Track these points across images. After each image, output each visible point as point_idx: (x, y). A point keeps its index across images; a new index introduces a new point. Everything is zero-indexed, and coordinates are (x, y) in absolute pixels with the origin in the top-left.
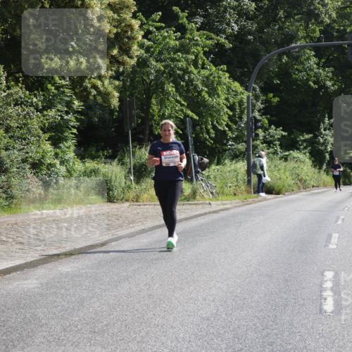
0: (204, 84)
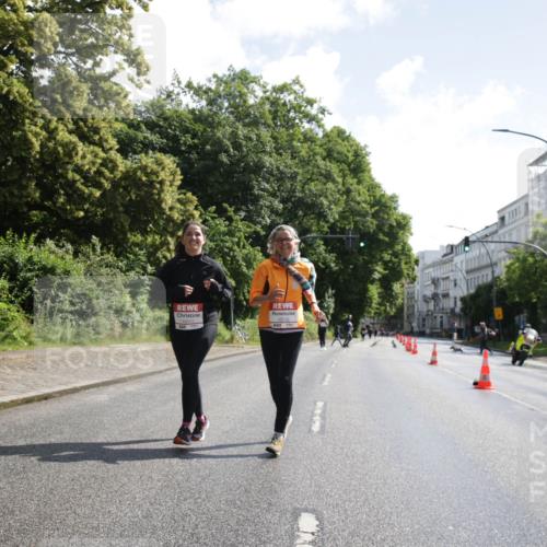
0: (244, 260)
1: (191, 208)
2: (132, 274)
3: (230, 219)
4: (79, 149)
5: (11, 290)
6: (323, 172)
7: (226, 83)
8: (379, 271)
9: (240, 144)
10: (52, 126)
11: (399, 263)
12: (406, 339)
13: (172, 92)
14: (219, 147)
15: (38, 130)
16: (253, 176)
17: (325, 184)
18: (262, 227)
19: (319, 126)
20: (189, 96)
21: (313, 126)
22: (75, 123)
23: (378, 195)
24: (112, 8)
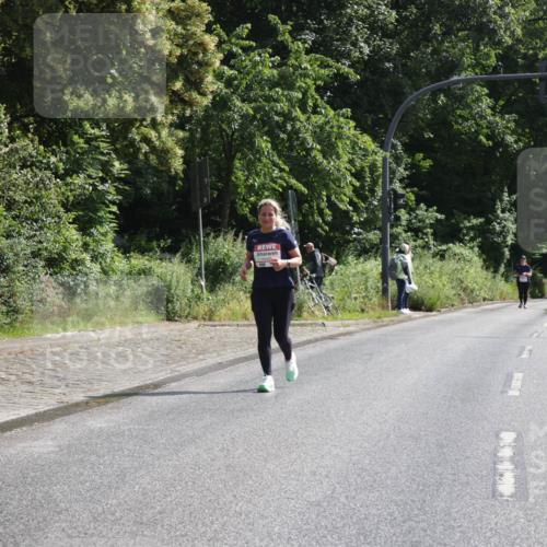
1: (198, 29)
2: (79, 180)
3: (282, 51)
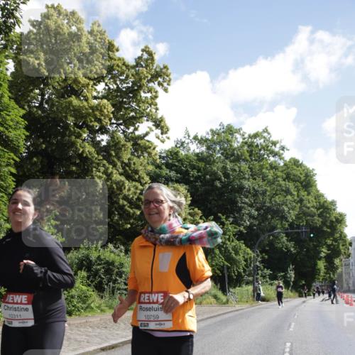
1: (197, 218)
3: (223, 224)
4: (126, 185)
5: (88, 278)
6: (284, 188)
7: (218, 134)
8: (324, 251)
9: (229, 174)
10: (110, 171)
11: (338, 246)
12: (345, 295)
13: (184, 142)
14: (215, 177)
15: (101, 174)
16: (237, 195)
17: (285, 197)
18: (244, 228)
19: (281, 159)
20: (195, 144)
21: (277, 158)
22: (123, 168)
23: (322, 202)
24: (145, 92)
